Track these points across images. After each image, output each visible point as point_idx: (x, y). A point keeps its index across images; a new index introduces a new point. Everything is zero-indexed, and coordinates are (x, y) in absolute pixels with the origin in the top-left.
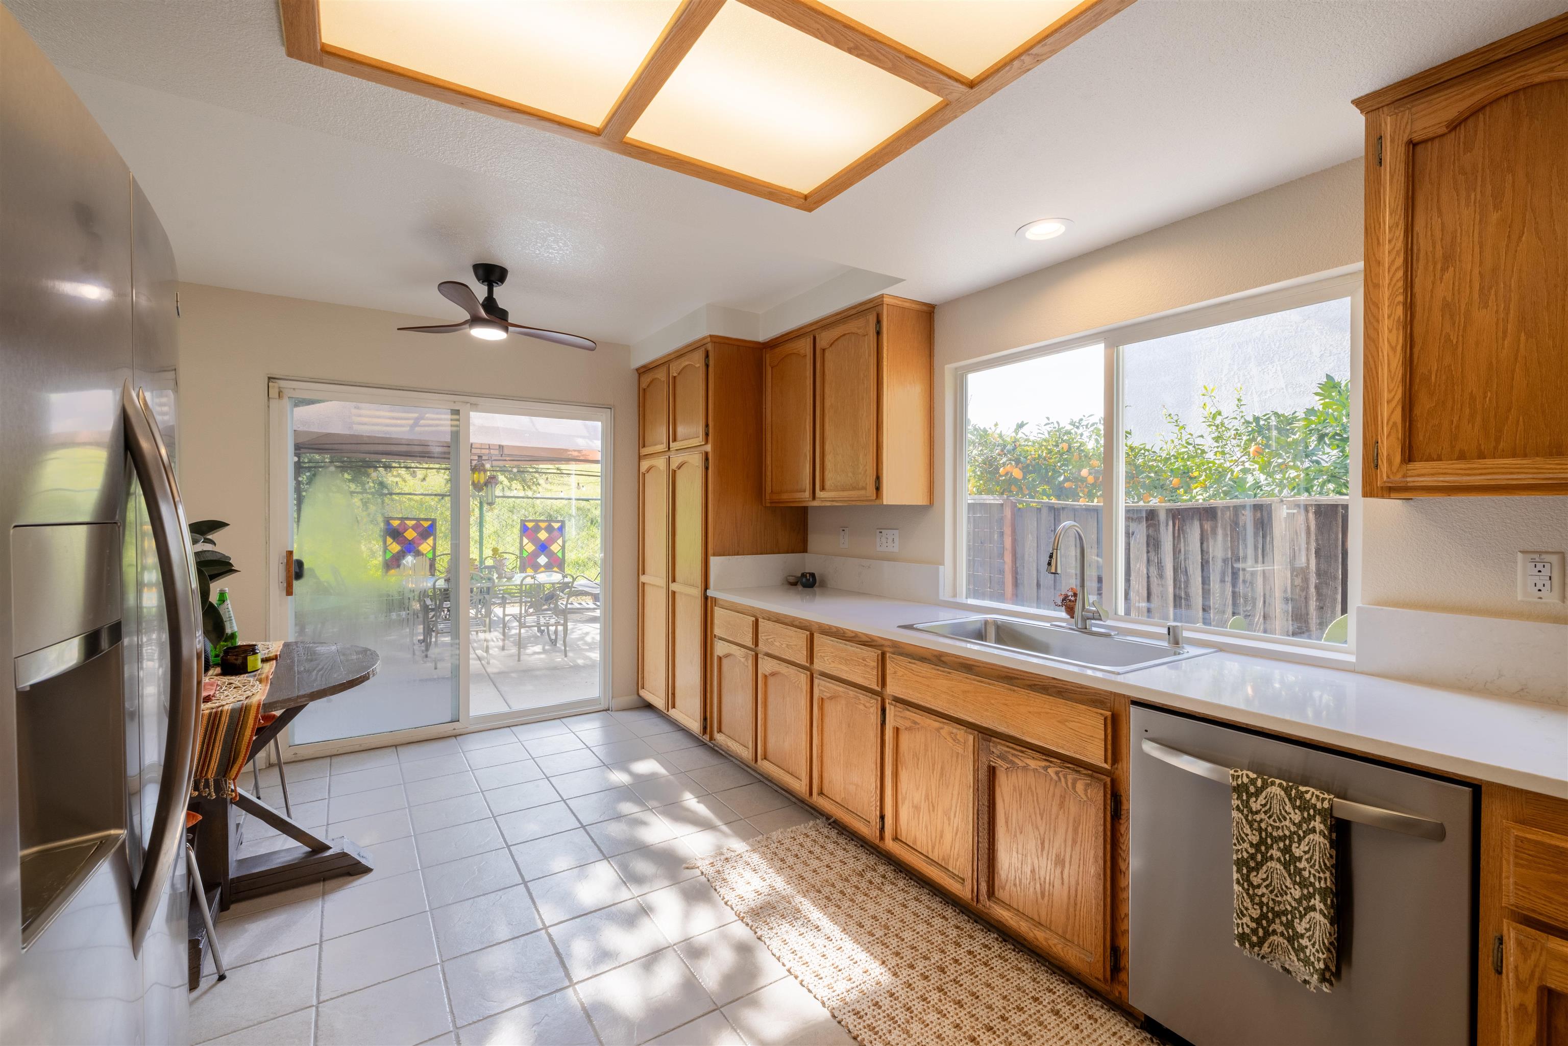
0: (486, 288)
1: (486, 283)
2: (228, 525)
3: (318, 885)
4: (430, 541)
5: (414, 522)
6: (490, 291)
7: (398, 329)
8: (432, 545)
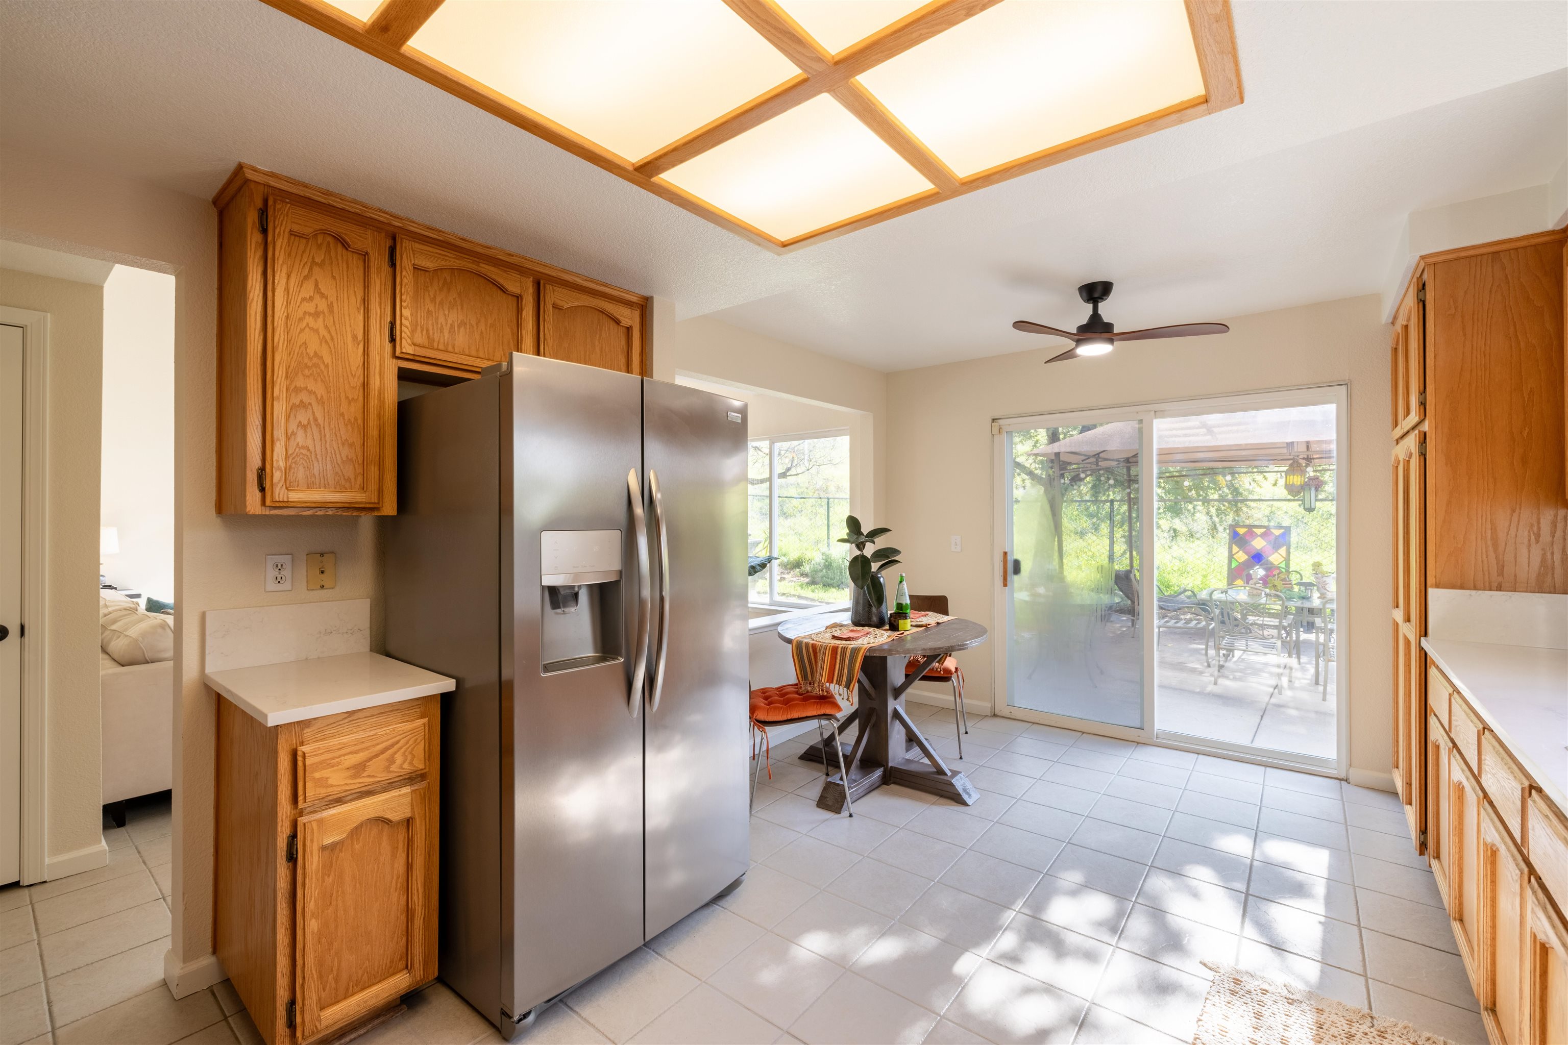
0: (1091, 305)
1: (1092, 302)
2: (890, 530)
3: (936, 797)
4: (1283, 551)
5: (1263, 530)
6: (1095, 309)
7: (1045, 363)
8: (1284, 556)
